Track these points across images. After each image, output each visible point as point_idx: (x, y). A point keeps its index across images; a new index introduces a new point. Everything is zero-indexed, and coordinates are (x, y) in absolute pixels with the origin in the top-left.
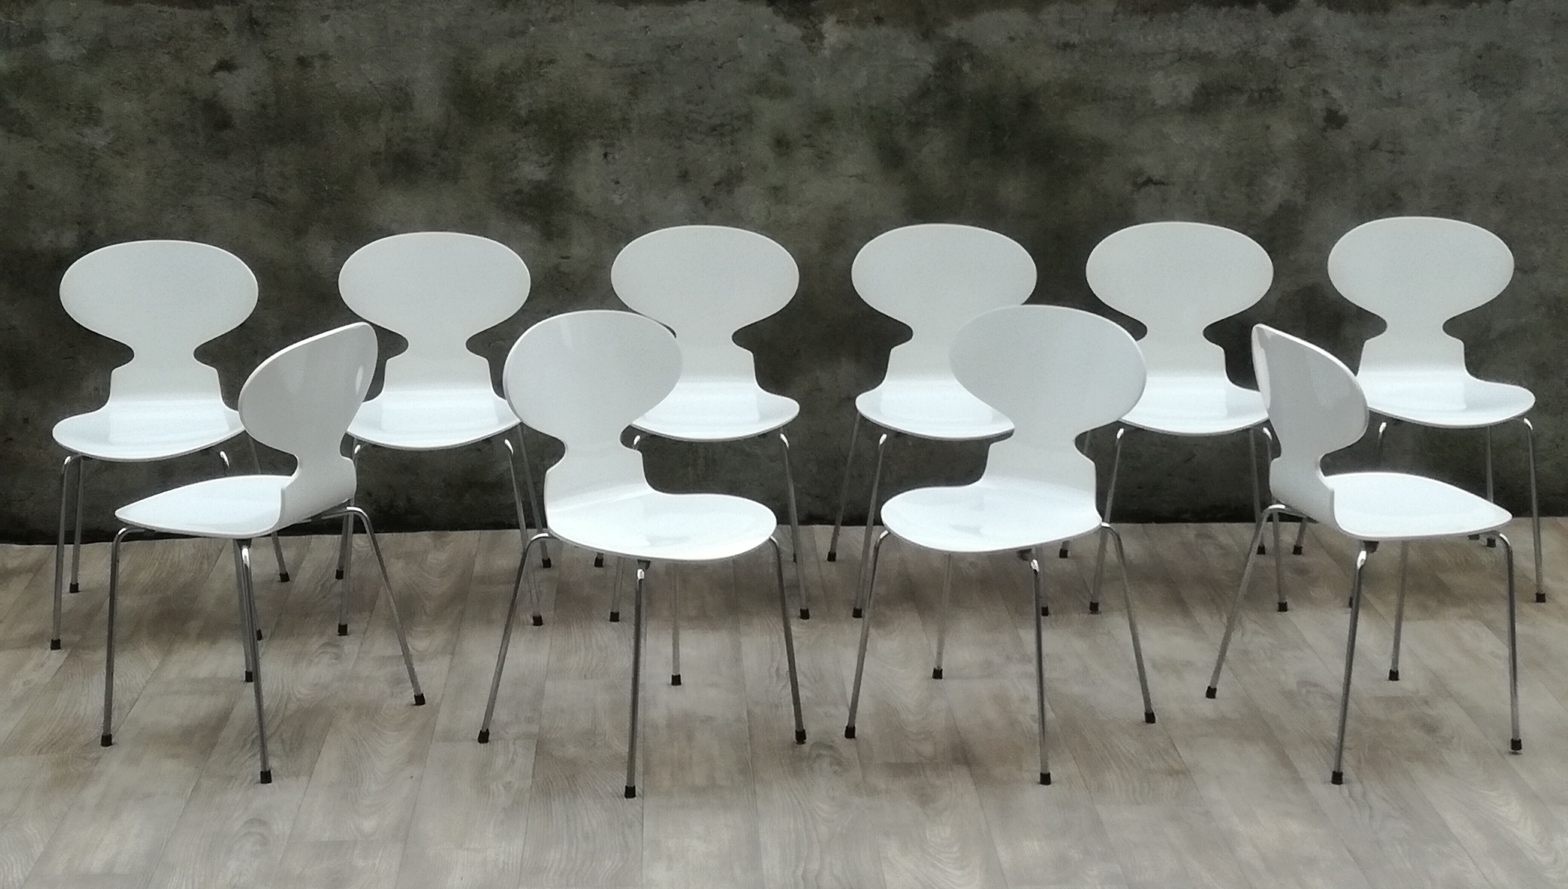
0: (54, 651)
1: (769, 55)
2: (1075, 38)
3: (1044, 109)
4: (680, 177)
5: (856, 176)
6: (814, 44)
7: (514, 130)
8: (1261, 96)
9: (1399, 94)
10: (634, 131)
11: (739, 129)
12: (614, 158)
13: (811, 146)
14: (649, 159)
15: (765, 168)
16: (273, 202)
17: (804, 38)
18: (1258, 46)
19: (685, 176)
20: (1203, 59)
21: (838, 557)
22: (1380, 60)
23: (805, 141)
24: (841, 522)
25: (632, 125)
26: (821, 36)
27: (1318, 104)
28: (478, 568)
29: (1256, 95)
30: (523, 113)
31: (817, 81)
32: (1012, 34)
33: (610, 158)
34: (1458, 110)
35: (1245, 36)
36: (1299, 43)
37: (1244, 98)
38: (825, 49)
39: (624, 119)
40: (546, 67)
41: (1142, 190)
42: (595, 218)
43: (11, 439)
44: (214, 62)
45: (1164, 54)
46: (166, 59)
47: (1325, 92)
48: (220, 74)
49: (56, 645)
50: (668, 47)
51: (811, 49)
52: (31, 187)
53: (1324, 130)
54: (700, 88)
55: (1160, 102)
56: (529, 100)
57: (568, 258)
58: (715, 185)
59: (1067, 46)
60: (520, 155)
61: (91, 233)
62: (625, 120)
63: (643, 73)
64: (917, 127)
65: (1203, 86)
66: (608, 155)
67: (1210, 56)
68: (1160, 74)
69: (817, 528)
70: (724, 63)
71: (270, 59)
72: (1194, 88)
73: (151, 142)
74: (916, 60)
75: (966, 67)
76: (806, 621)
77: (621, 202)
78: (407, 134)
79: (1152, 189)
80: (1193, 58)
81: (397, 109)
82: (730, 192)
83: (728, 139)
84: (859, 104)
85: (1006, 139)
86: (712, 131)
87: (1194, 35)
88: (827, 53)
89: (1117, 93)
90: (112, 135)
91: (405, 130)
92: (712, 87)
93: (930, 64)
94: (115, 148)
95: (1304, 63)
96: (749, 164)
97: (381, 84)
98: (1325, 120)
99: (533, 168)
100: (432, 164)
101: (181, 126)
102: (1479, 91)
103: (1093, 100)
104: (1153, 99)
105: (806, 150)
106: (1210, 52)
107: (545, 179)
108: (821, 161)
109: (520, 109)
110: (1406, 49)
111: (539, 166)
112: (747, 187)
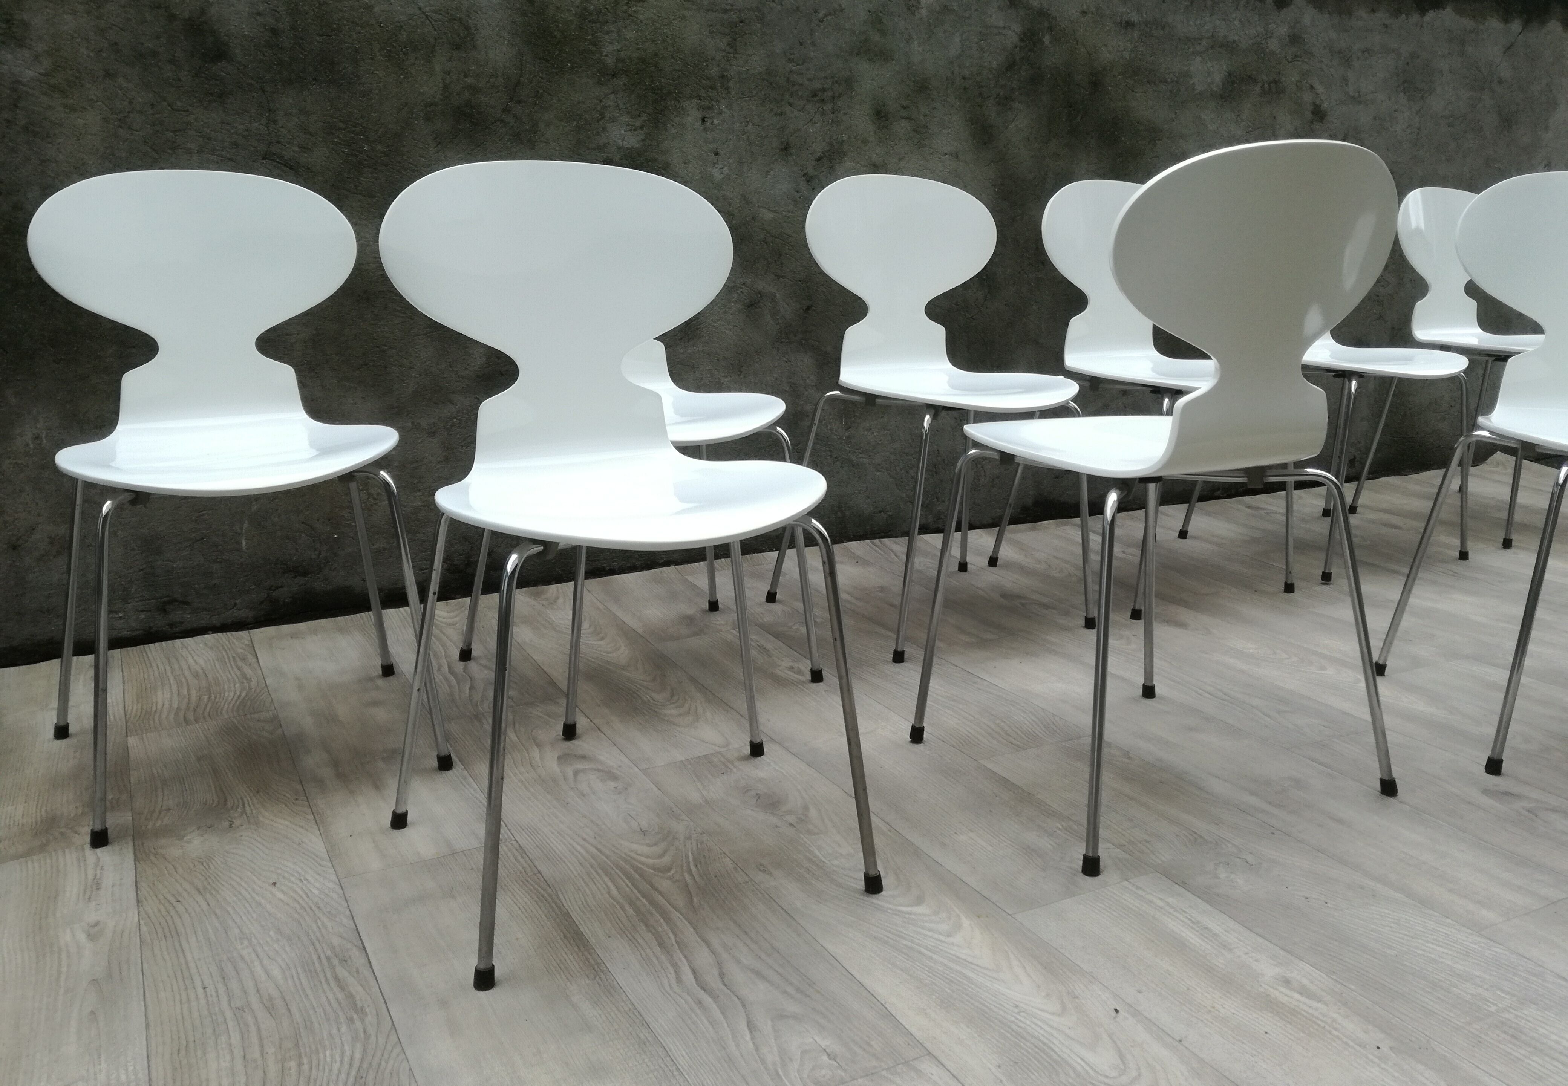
1: (869, 11)
2: (1135, 17)
3: (1109, 88)
5: (951, 154)
7: (599, 83)
8: (1269, 87)
9: (1359, 92)
10: (733, 92)
11: (840, 96)
12: (713, 123)
13: (909, 118)
14: (750, 126)
15: (865, 142)
16: (292, 166)
18: (1266, 39)
19: (786, 149)
20: (1228, 47)
22: (1347, 60)
23: (904, 113)
25: (731, 84)
27: (1308, 97)
29: (1266, 85)
30: (610, 61)
31: (915, 46)
32: (1085, 7)
33: (708, 124)
34: (1395, 111)
35: (1258, 28)
36: (1295, 39)
37: (1258, 89)
38: (922, 7)
39: (723, 77)
40: (636, 6)
45: (1200, 39)
47: (1312, 87)
51: (909, 8)
53: (1312, 123)
54: (801, 44)
55: (1199, 88)
56: (616, 46)
58: (815, 160)
59: (1129, 24)
60: (608, 115)
62: (724, 79)
63: (741, 21)
64: (1005, 102)
65: (1229, 74)
66: (706, 119)
67: (1234, 45)
68: (1198, 60)
70: (826, 16)
72: (1222, 75)
73: (108, 75)
74: (1004, 28)
75: (1047, 40)
77: (722, 176)
78: (469, 80)
80: (1222, 46)
81: (458, 47)
82: (832, 168)
83: (829, 106)
84: (953, 73)
85: (1079, 119)
86: (812, 97)
87: (1223, 22)
88: (924, 12)
89: (1167, 76)
90: (46, 63)
91: (466, 77)
92: (813, 44)
93: (1016, 34)
94: (53, 81)
95: (1298, 59)
96: (849, 137)
97: (435, 12)
98: (1313, 113)
99: (623, 132)
100: (502, 121)
101: (154, 54)
102: (1407, 94)
103: (1148, 82)
104: (1193, 84)
105: (904, 123)
106: (1234, 42)
107: (637, 146)
108: (918, 136)
109: (606, 55)
110: (1363, 52)
111: (630, 130)
112: (848, 163)
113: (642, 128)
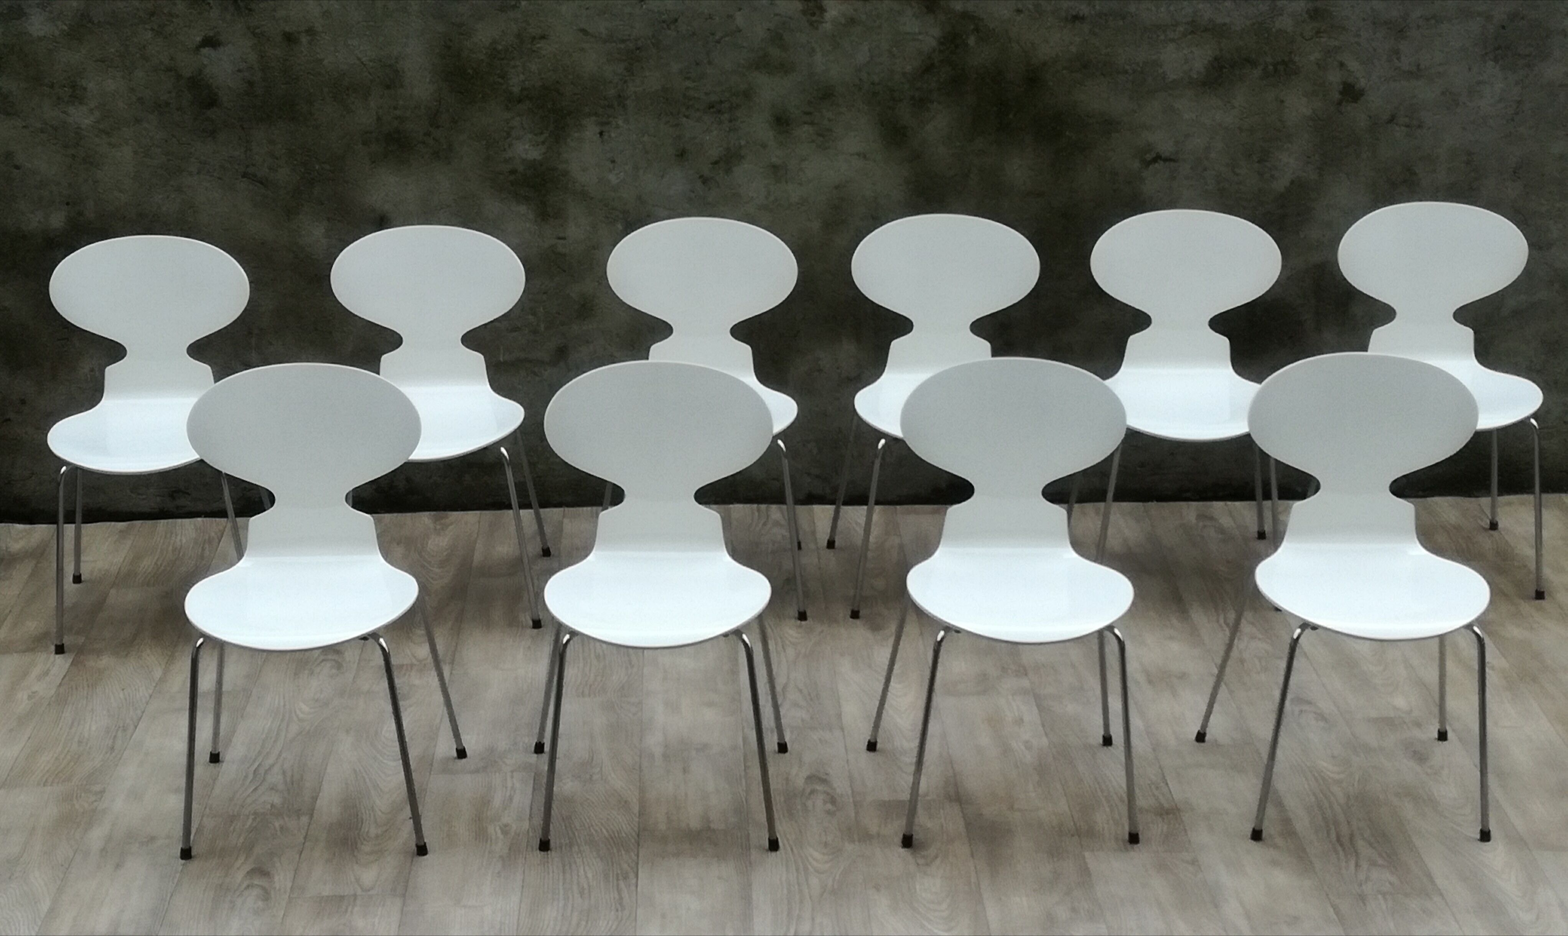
0: (57, 656)
1: (768, 30)
2: (1084, 9)
3: (1051, 84)
4: (678, 156)
5: (858, 154)
6: (814, 19)
7: (507, 108)
8: (1276, 70)
9: (1419, 65)
10: (630, 109)
11: (738, 106)
12: (610, 136)
13: (812, 123)
14: (646, 138)
15: (764, 146)
16: (263, 182)
17: (804, 12)
18: (1273, 17)
19: (682, 155)
20: (1217, 31)
21: (837, 544)
22: (1399, 30)
23: (805, 118)
24: (842, 500)
25: (628, 102)
26: (822, 10)
27: (1334, 78)
28: (478, 557)
29: (1271, 67)
30: (516, 90)
31: (818, 57)
33: (606, 137)
34: (1479, 83)
36: (1317, 14)
37: (1257, 73)
38: (827, 22)
39: (619, 96)
40: (539, 43)
41: (1151, 166)
42: (592, 198)
43: (9, 420)
44: (199, 39)
45: (1175, 26)
46: (149, 35)
47: (1342, 65)
48: (205, 51)
49: (60, 650)
50: (664, 22)
51: (811, 24)
52: (17, 167)
53: (1340, 103)
54: (697, 64)
55: (1172, 76)
56: (522, 77)
57: (564, 238)
58: (712, 164)
59: (1077, 18)
60: (514, 134)
61: (80, 214)
62: (621, 98)
63: (638, 49)
64: (921, 103)
65: (1216, 59)
66: (604, 133)
67: (1225, 28)
68: (1171, 46)
69: (817, 508)
70: (722, 38)
71: (254, 34)
72: (1206, 62)
73: (137, 120)
74: (920, 33)
75: (972, 41)
76: (803, 623)
77: (618, 180)
78: (398, 112)
79: (1160, 165)
80: (1206, 30)
81: (388, 87)
82: (728, 171)
83: (726, 116)
84: (860, 79)
85: (1011, 116)
86: (709, 109)
88: (828, 26)
89: (1127, 67)
90: (97, 114)
91: (395, 108)
92: (710, 63)
93: (934, 37)
94: (101, 127)
95: (1322, 35)
96: (748, 142)
97: (371, 61)
98: (1341, 93)
99: (527, 147)
100: (424, 143)
101: (167, 104)
102: (1500, 62)
103: (1102, 74)
104: (1164, 72)
105: (806, 127)
106: (1225, 24)
107: (539, 158)
108: (821, 139)
109: (513, 86)
110: (1428, 20)
111: (533, 145)
112: (746, 166)
113: (543, 143)
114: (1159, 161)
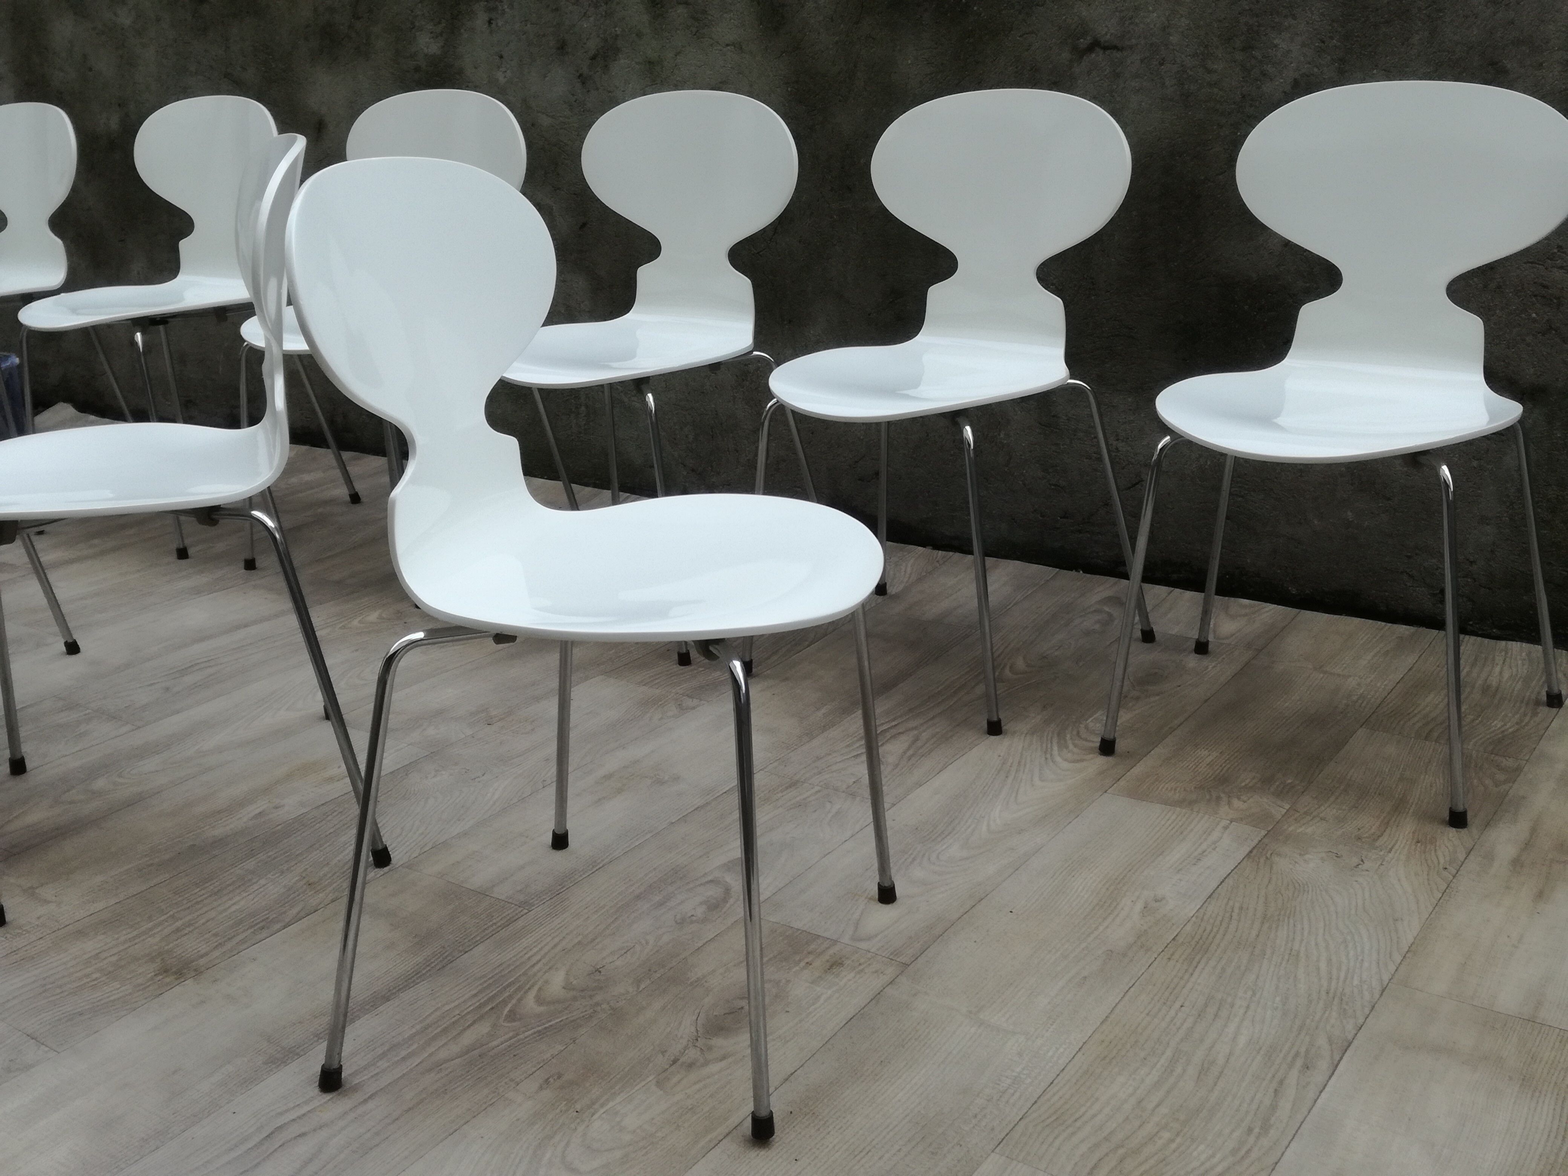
4: (558, 49)
12: (497, 25)
14: (529, 27)
19: (562, 48)
33: (493, 26)
41: (1085, 58)
52: (90, 69)
60: (418, 25)
61: (127, 115)
66: (492, 21)
77: (506, 79)
79: (1098, 56)
90: (134, 13)
94: (136, 27)
96: (623, 31)
99: (427, 40)
100: (349, 36)
107: (438, 52)
108: (696, 24)
111: (433, 37)
112: (622, 61)
114: (1097, 49)
